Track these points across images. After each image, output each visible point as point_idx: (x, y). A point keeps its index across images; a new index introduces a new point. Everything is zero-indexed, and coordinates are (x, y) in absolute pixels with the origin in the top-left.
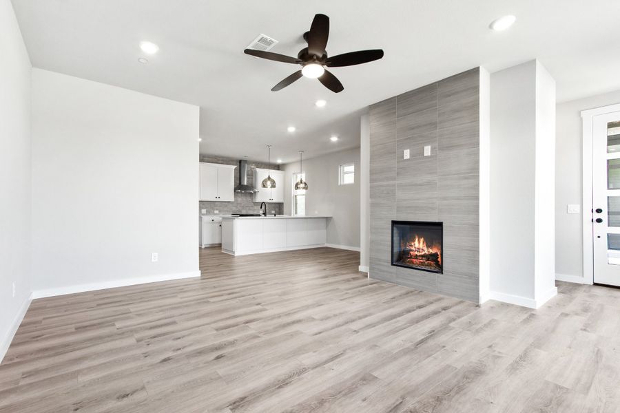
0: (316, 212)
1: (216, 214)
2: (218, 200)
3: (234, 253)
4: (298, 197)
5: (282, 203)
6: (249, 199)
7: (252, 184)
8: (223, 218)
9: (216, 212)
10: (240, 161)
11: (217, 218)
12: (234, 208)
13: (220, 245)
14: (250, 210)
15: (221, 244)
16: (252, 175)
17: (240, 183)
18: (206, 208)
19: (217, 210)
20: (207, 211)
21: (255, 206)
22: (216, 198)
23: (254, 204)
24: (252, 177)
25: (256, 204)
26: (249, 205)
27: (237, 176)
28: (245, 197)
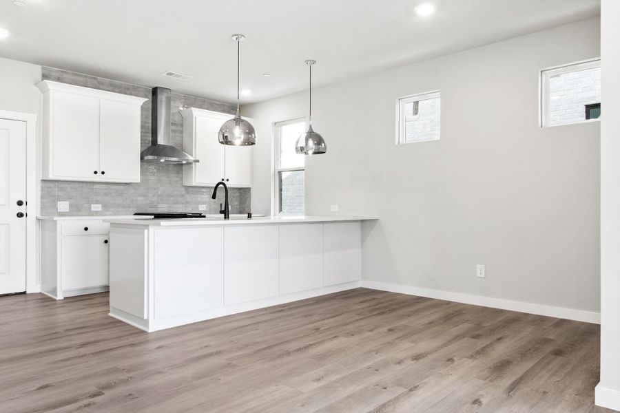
0: (335, 208)
1: (96, 214)
2: (99, 178)
3: (146, 322)
4: (284, 175)
5: (249, 189)
6: (174, 178)
7: (182, 145)
8: (114, 225)
9: (96, 207)
10: (155, 91)
11: (98, 223)
12: (140, 198)
13: (105, 292)
14: (177, 203)
15: (108, 287)
16: (181, 126)
17: (154, 142)
18: (70, 198)
19: (97, 202)
20: (71, 206)
21: (187, 196)
22: (96, 173)
23: (186, 189)
24: (180, 129)
25: (190, 189)
26: (175, 193)
27: (147, 125)
28: (165, 174)
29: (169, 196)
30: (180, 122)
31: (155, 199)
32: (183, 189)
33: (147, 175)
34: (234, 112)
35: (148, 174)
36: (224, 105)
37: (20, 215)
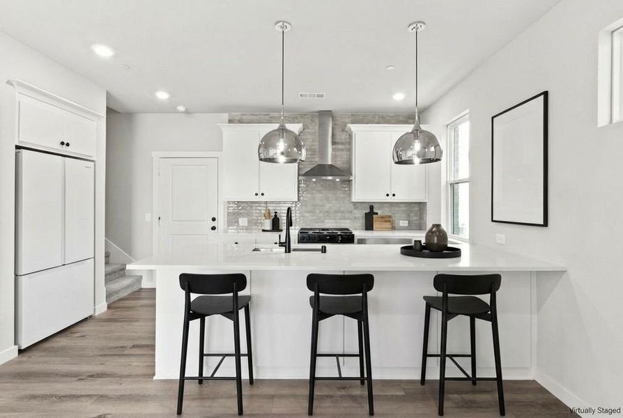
5: (426, 203)
14: (344, 218)
16: (349, 143)
18: (248, 215)
20: (249, 222)
21: (356, 211)
22: (257, 194)
23: (354, 205)
24: (348, 147)
25: (357, 205)
26: (342, 209)
27: (313, 147)
28: (332, 192)
29: (336, 212)
30: (348, 140)
31: (321, 215)
32: (352, 205)
33: (313, 193)
34: (411, 121)
35: (315, 192)
36: (399, 116)
37: (214, 228)
